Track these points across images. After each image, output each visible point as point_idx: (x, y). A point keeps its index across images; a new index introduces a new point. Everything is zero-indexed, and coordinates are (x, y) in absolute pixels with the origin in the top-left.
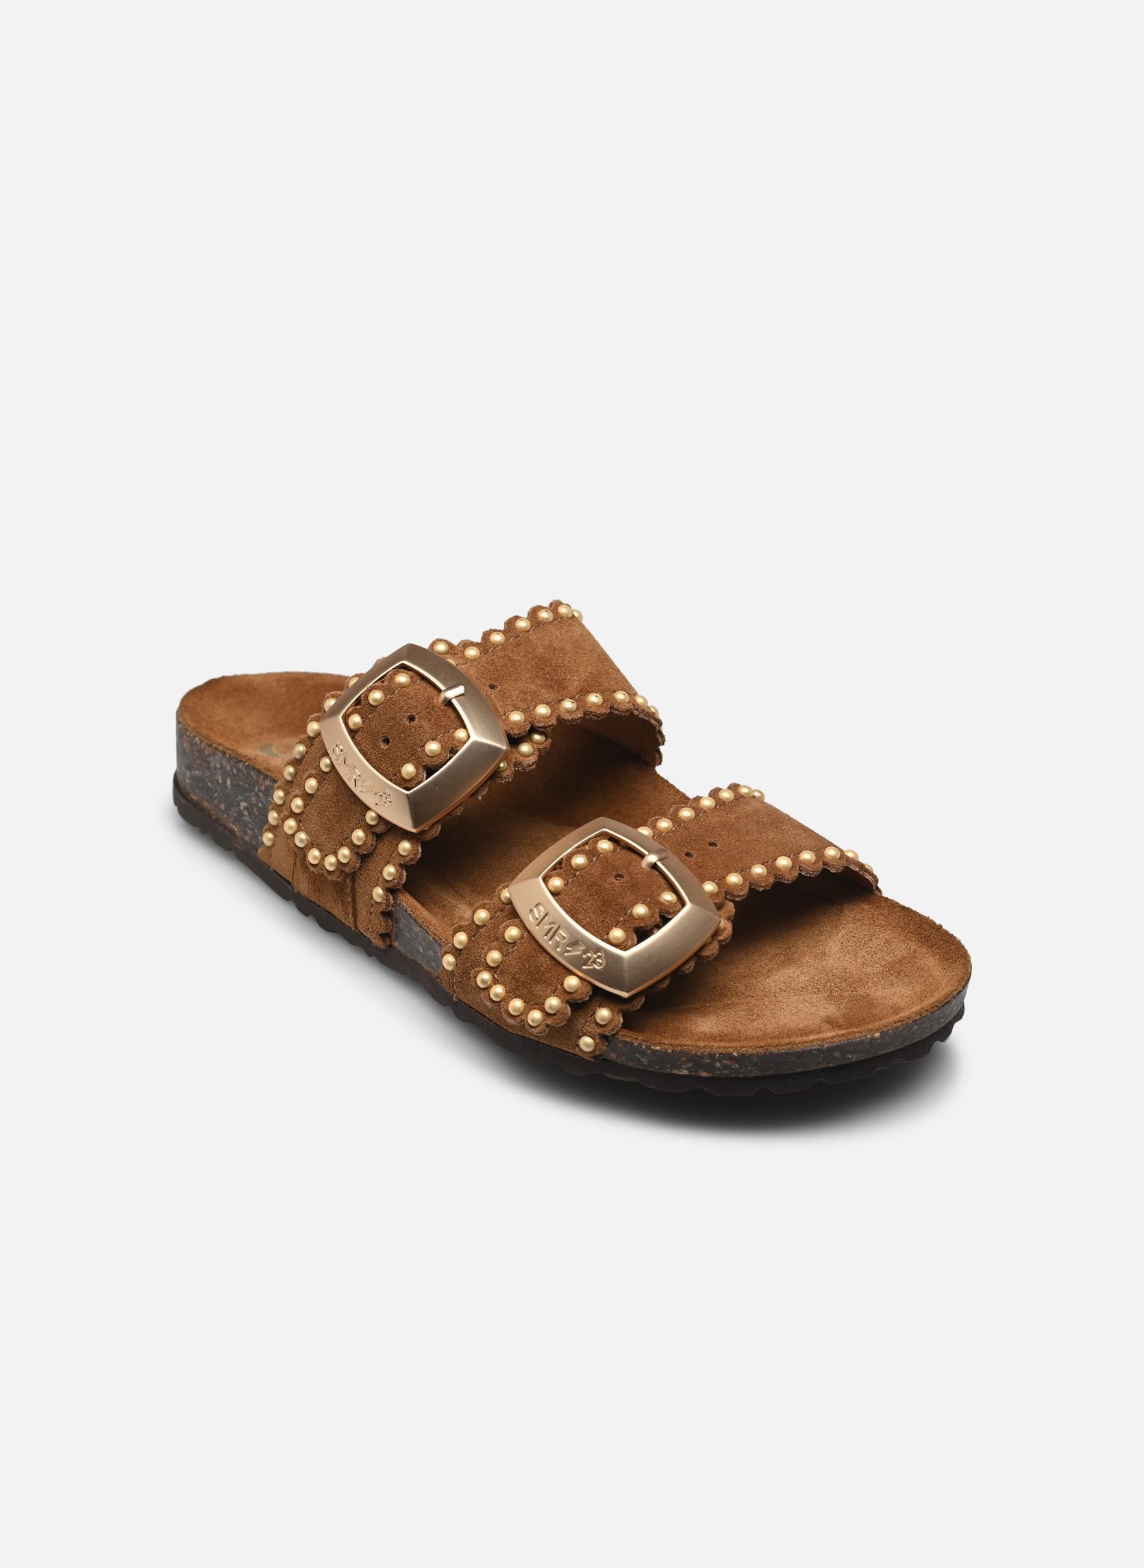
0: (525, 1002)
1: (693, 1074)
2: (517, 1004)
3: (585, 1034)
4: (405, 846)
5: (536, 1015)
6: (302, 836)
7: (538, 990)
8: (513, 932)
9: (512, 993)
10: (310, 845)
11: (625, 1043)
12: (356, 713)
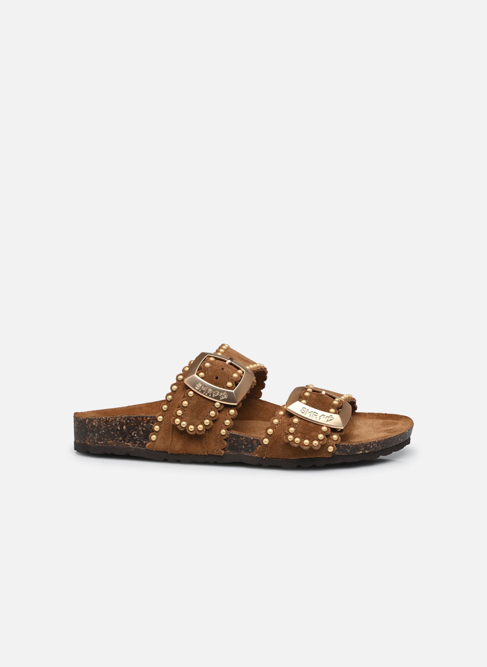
0: (309, 440)
1: (364, 452)
2: (306, 442)
3: (330, 446)
4: (232, 411)
5: (315, 443)
6: (184, 423)
7: (313, 434)
8: (296, 420)
9: (303, 438)
10: (188, 425)
11: (343, 446)
12: (201, 372)
